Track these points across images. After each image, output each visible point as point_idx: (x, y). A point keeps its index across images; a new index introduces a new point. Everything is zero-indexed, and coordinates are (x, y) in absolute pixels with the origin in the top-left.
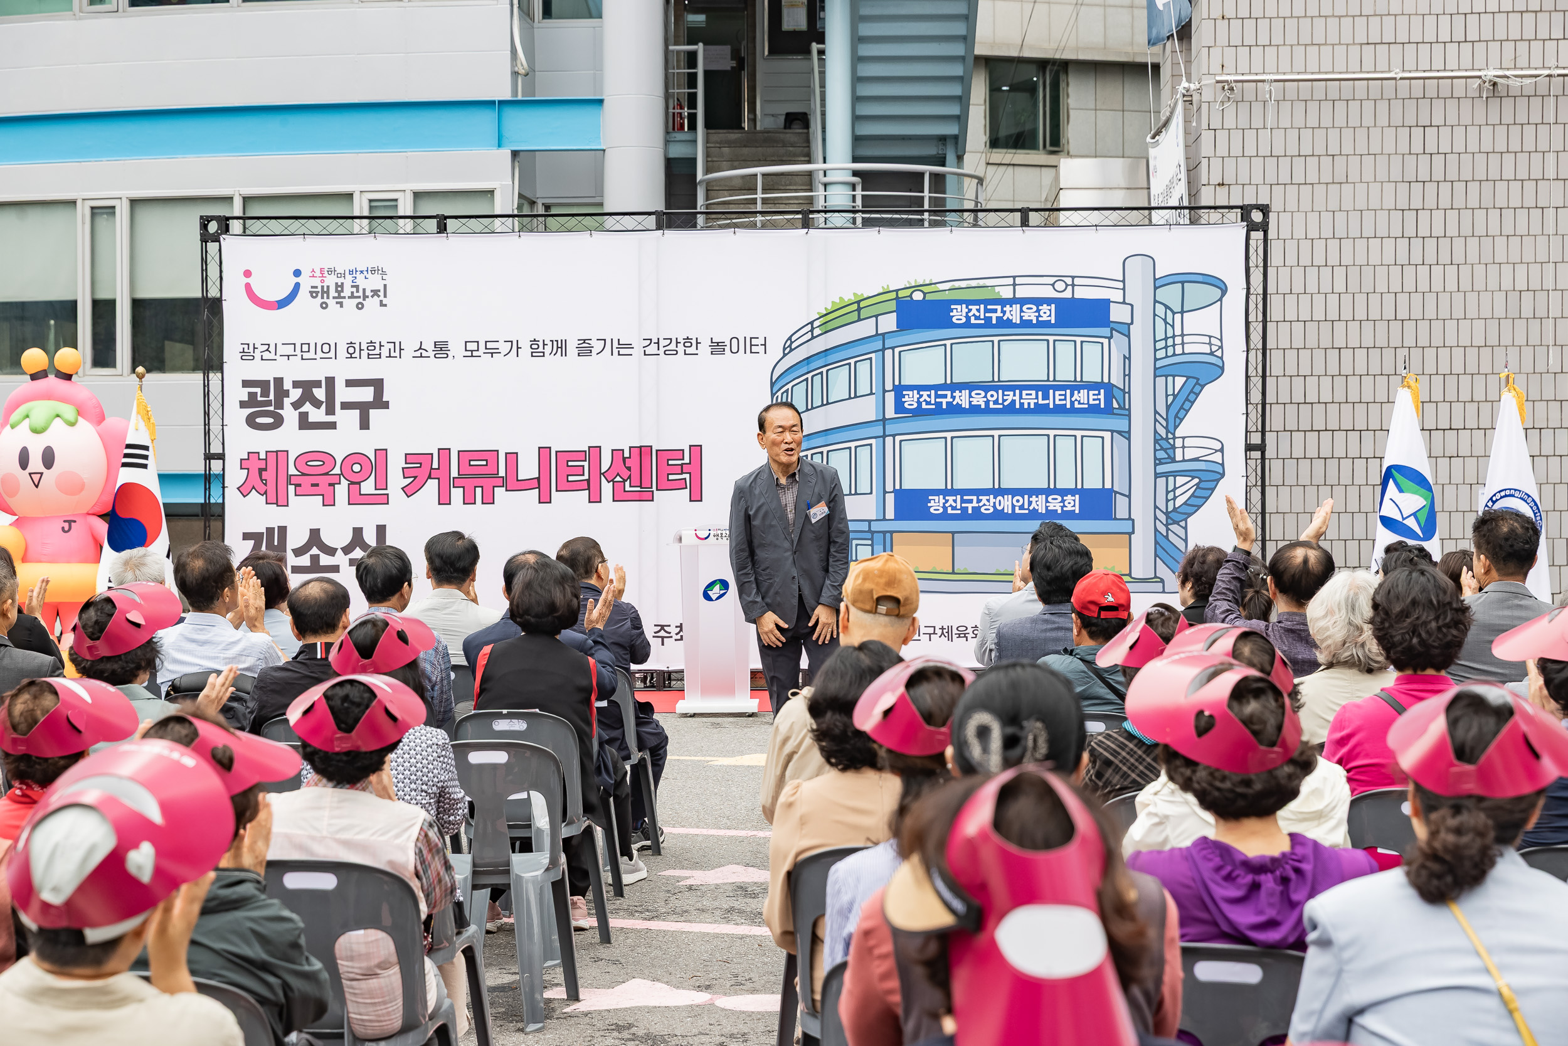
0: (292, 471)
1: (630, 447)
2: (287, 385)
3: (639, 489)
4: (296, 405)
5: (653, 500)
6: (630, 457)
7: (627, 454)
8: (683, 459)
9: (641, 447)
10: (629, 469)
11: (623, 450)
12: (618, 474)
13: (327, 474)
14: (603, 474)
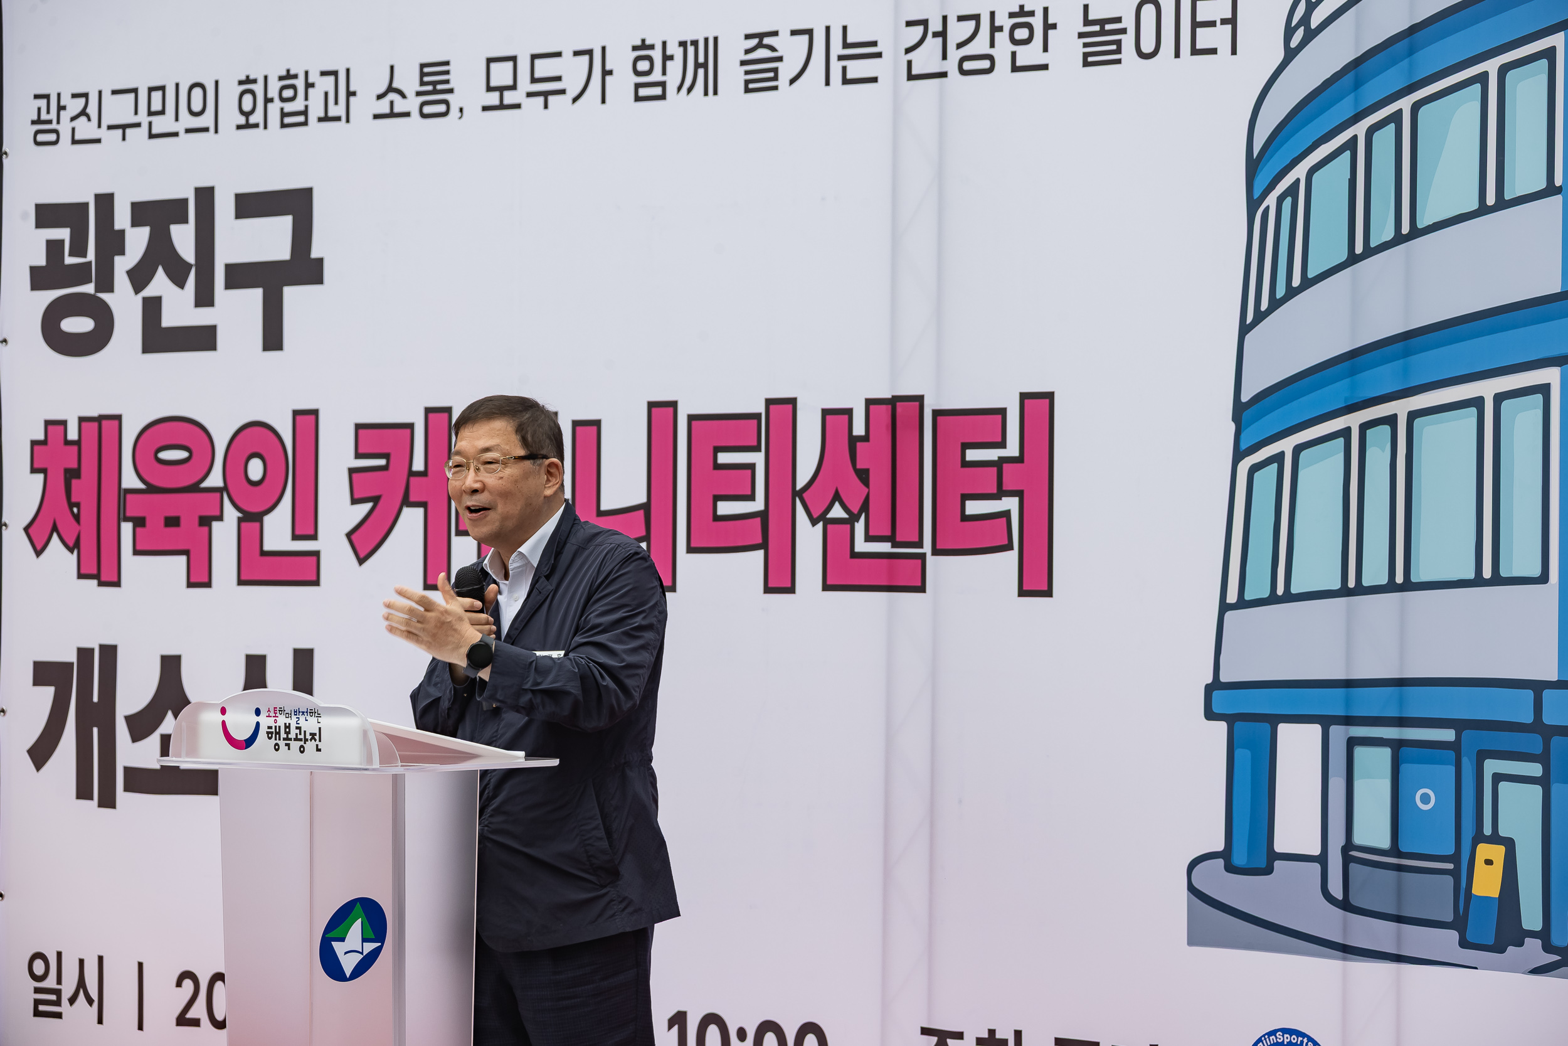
0: (130, 480)
1: (869, 402)
2: (122, 218)
3: (885, 547)
4: (140, 277)
5: (922, 589)
6: (865, 438)
7: (859, 429)
8: (1002, 444)
9: (894, 401)
10: (863, 476)
11: (849, 412)
12: (837, 497)
13: (195, 488)
14: (800, 494)
